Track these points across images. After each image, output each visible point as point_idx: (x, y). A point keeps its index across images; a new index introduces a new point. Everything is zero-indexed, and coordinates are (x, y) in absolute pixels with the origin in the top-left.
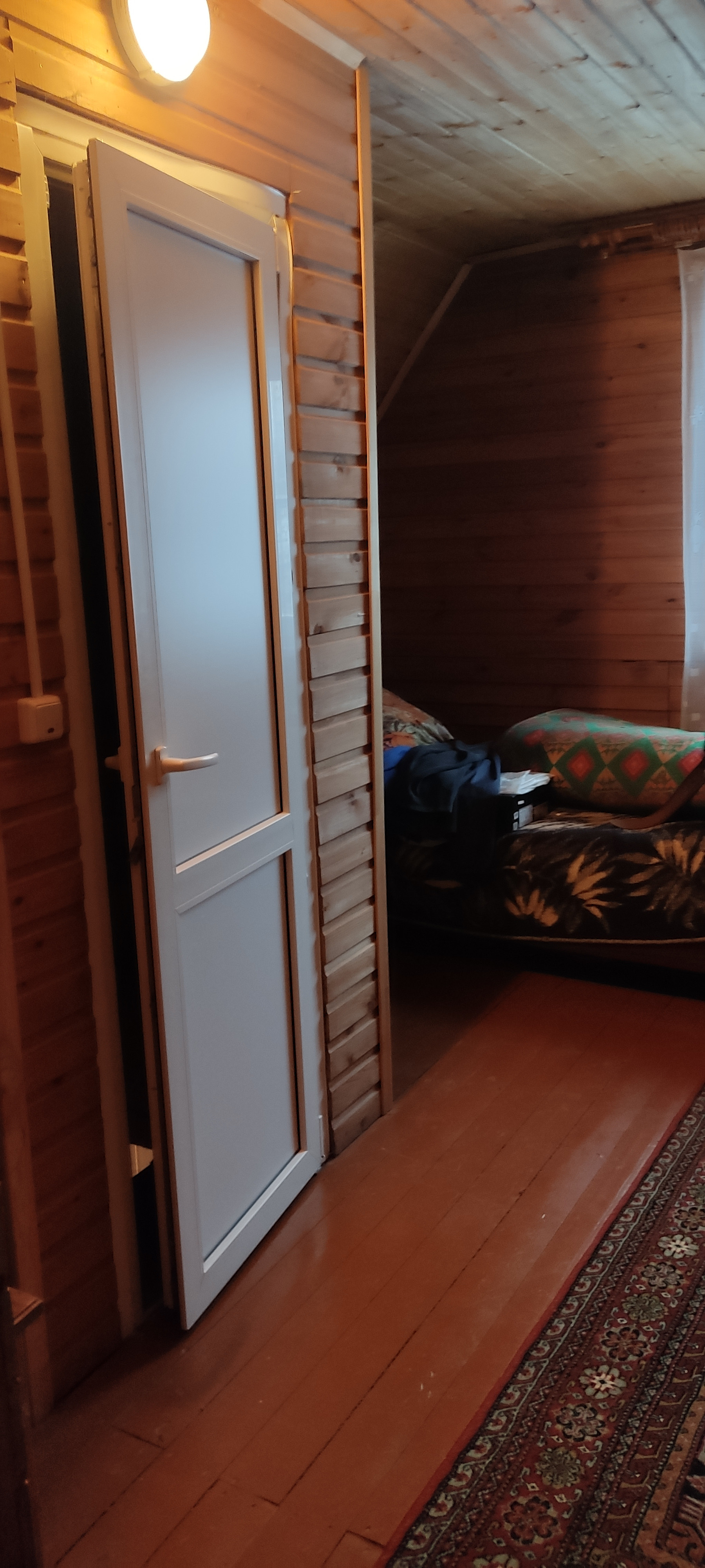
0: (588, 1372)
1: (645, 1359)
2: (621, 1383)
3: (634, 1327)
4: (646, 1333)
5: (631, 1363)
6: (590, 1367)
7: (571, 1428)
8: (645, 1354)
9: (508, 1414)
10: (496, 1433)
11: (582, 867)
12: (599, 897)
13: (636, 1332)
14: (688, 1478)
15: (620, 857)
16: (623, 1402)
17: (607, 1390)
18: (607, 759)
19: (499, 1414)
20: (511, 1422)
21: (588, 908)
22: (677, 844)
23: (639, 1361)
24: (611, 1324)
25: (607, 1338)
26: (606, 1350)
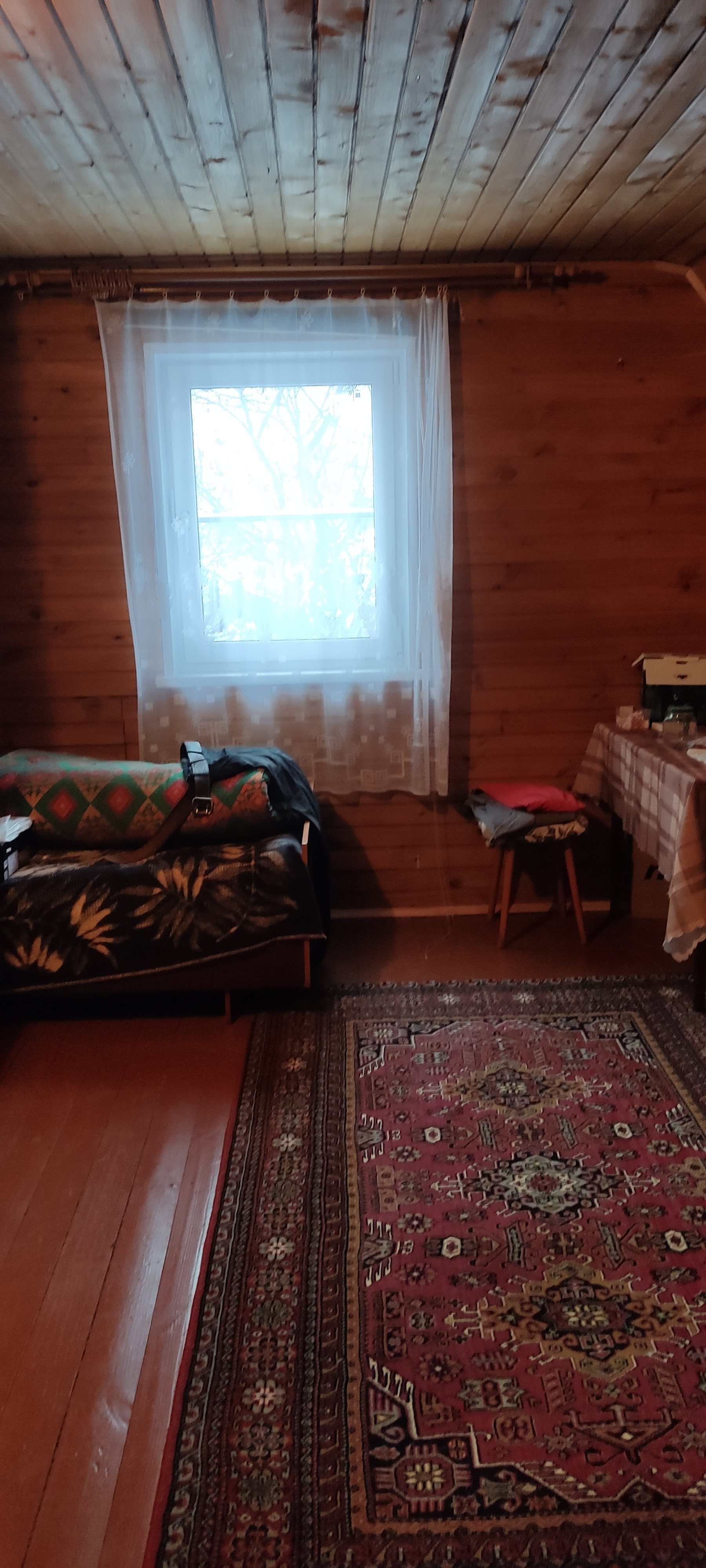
0: (248, 1392)
1: (291, 1361)
2: (281, 1392)
3: (270, 1336)
4: (283, 1337)
5: (281, 1370)
6: (248, 1386)
7: (255, 1449)
8: (290, 1357)
9: (192, 1459)
10: (190, 1481)
11: (85, 907)
12: (104, 934)
13: (274, 1339)
14: (371, 1452)
15: (122, 892)
16: (289, 1408)
17: (271, 1402)
18: (90, 797)
19: (184, 1462)
20: (198, 1465)
21: (94, 947)
22: (177, 872)
23: (287, 1365)
24: (250, 1340)
25: (250, 1355)
26: (254, 1366)
